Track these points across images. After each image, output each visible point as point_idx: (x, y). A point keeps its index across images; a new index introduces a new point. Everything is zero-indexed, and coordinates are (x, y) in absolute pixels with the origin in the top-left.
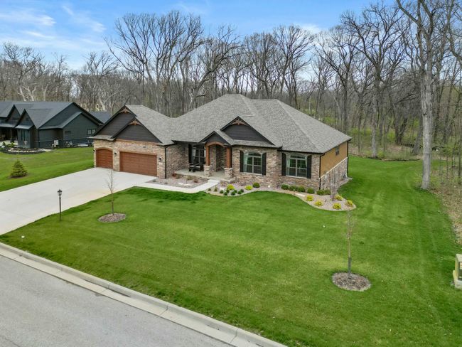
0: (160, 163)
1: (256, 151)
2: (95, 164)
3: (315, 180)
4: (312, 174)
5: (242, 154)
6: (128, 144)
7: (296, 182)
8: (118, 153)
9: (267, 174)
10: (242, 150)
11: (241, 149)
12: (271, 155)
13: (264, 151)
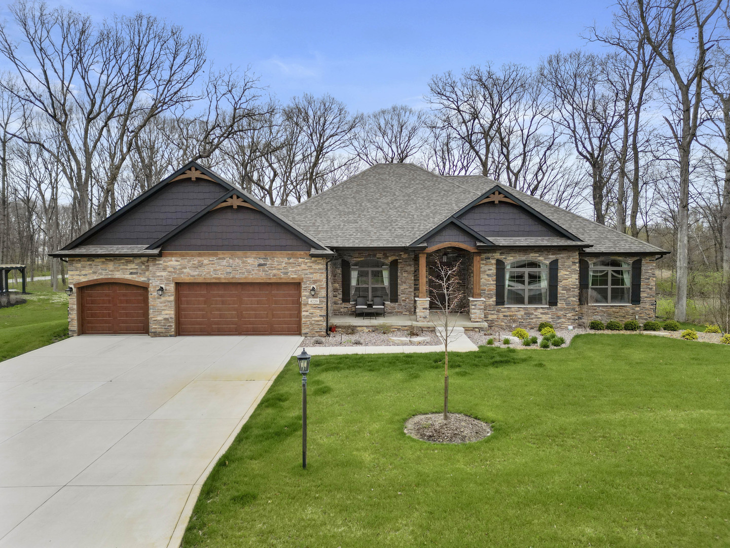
0: (312, 301)
1: (533, 257)
2: (74, 326)
3: (647, 306)
4: (643, 295)
5: (500, 265)
6: (206, 261)
7: (609, 315)
8: (171, 288)
9: (560, 304)
10: (502, 257)
11: (497, 255)
12: (569, 263)
13: (552, 257)
